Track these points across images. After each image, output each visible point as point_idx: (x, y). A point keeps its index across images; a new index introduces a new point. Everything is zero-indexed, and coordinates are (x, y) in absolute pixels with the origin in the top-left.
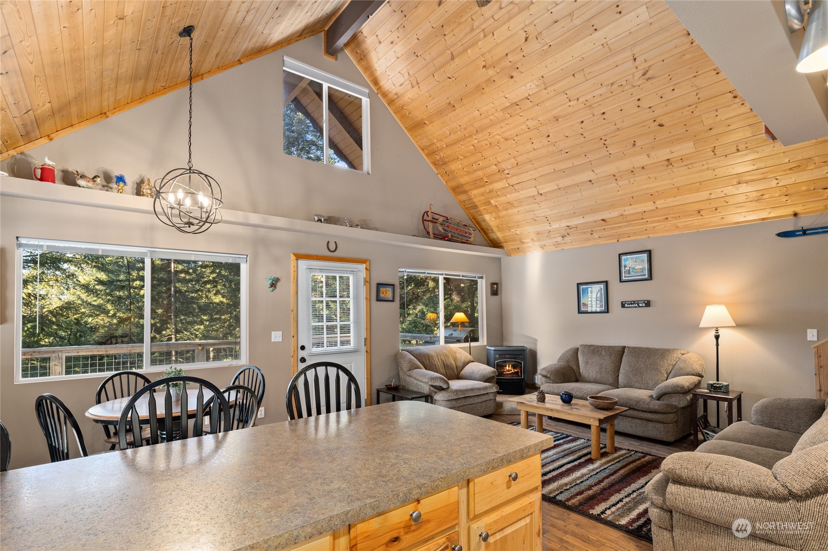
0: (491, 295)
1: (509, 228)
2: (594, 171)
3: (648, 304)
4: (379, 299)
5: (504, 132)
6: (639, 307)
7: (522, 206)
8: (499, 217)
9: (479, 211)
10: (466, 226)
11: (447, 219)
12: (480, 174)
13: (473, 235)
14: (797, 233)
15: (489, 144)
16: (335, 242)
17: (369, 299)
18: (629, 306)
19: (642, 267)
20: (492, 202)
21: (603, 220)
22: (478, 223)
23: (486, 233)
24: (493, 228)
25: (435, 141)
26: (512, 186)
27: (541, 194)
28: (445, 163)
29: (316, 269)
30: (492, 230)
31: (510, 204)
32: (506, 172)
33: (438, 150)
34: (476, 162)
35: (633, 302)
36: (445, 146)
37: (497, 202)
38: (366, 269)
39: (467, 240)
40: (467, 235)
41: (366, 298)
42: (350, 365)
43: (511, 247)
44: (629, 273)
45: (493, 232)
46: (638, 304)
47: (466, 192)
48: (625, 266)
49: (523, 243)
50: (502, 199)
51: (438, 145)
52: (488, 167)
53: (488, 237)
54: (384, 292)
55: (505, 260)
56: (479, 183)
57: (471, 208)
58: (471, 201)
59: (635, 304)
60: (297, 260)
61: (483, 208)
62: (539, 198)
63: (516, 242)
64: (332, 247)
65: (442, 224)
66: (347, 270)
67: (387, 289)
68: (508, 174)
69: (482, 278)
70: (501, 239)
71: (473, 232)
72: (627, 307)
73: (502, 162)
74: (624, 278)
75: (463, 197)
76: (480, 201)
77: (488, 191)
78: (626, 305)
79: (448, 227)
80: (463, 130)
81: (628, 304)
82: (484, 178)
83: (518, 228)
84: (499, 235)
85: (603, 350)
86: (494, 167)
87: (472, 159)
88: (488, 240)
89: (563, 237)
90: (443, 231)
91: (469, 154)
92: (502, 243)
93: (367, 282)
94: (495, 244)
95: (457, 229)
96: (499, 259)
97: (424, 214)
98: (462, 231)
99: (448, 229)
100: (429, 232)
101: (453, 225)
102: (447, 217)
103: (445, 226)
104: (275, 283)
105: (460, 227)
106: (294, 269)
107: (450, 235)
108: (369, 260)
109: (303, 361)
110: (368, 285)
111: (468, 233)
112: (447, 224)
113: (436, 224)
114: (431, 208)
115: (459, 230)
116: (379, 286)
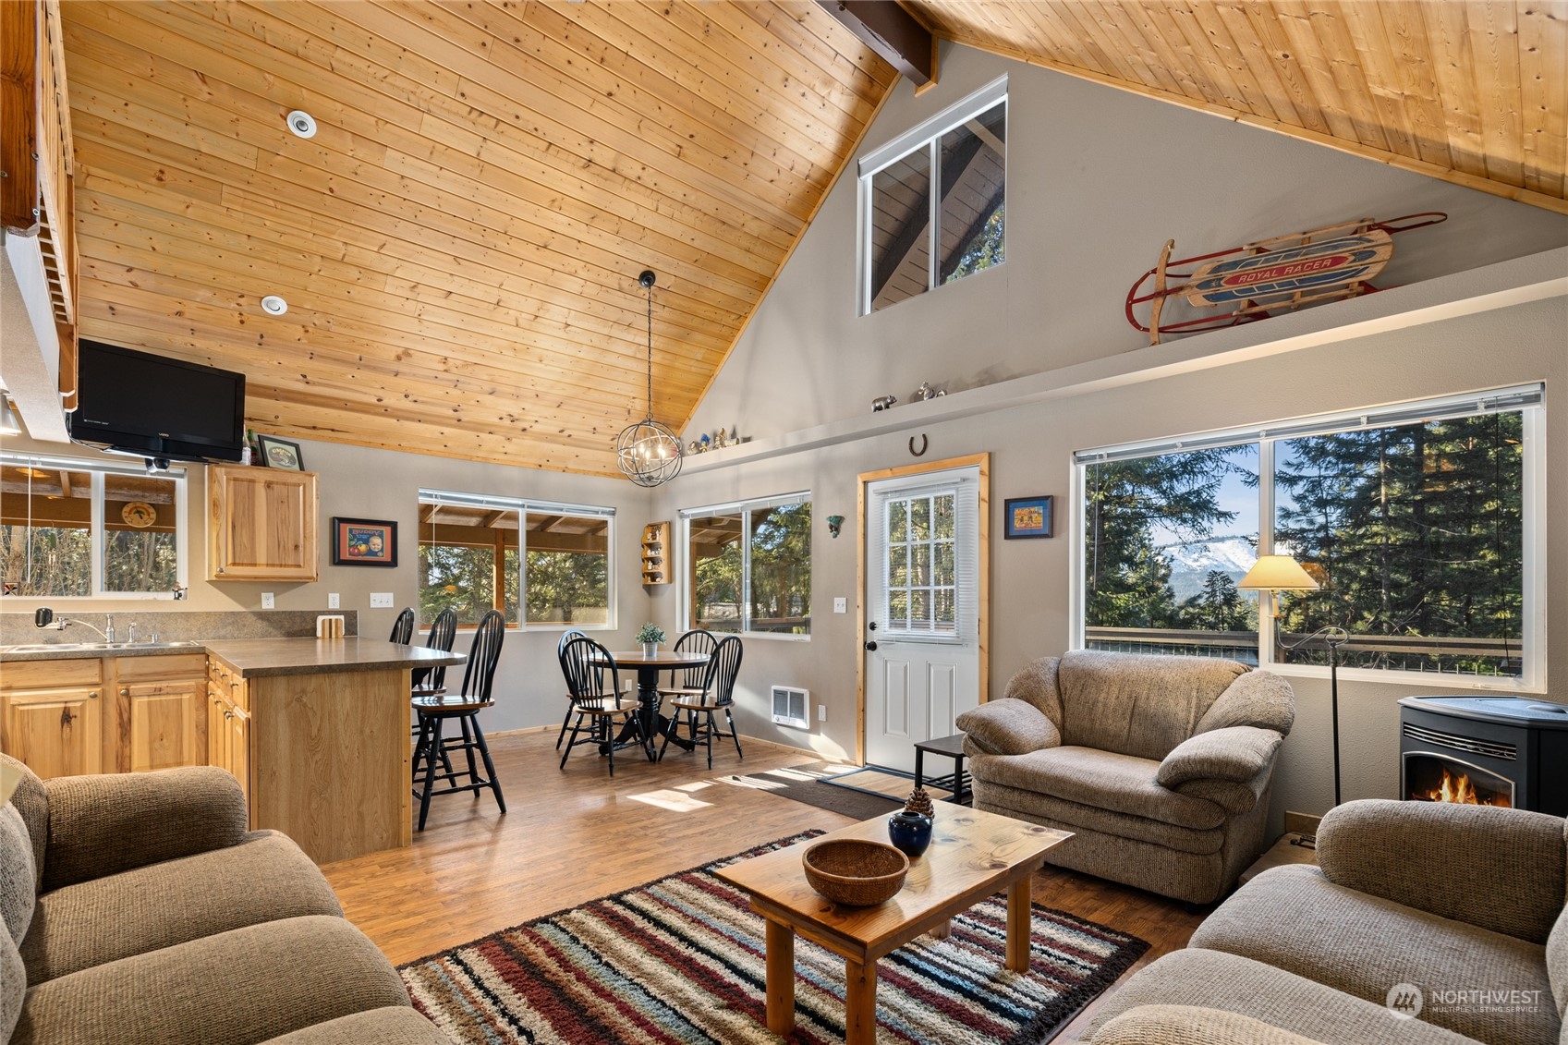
4: (1008, 536)
16: (924, 436)
17: (987, 537)
29: (893, 492)
38: (982, 472)
39: (1343, 286)
40: (1341, 267)
41: (982, 535)
42: (950, 668)
54: (1026, 518)
60: (865, 483)
64: (918, 446)
65: (1205, 284)
66: (946, 482)
67: (1032, 509)
69: (1534, 399)
79: (1234, 280)
93: (984, 500)
95: (1281, 271)
97: (1136, 286)
98: (1314, 262)
99: (1233, 288)
100: (1146, 330)
101: (1267, 261)
102: (1241, 249)
103: (1222, 282)
104: (836, 525)
105: (1305, 254)
106: (860, 499)
107: (1244, 302)
108: (990, 454)
109: (873, 647)
110: (985, 506)
111: (1352, 258)
112: (1228, 274)
113: (1182, 293)
114: (1169, 254)
115: (1295, 266)
116: (1012, 504)
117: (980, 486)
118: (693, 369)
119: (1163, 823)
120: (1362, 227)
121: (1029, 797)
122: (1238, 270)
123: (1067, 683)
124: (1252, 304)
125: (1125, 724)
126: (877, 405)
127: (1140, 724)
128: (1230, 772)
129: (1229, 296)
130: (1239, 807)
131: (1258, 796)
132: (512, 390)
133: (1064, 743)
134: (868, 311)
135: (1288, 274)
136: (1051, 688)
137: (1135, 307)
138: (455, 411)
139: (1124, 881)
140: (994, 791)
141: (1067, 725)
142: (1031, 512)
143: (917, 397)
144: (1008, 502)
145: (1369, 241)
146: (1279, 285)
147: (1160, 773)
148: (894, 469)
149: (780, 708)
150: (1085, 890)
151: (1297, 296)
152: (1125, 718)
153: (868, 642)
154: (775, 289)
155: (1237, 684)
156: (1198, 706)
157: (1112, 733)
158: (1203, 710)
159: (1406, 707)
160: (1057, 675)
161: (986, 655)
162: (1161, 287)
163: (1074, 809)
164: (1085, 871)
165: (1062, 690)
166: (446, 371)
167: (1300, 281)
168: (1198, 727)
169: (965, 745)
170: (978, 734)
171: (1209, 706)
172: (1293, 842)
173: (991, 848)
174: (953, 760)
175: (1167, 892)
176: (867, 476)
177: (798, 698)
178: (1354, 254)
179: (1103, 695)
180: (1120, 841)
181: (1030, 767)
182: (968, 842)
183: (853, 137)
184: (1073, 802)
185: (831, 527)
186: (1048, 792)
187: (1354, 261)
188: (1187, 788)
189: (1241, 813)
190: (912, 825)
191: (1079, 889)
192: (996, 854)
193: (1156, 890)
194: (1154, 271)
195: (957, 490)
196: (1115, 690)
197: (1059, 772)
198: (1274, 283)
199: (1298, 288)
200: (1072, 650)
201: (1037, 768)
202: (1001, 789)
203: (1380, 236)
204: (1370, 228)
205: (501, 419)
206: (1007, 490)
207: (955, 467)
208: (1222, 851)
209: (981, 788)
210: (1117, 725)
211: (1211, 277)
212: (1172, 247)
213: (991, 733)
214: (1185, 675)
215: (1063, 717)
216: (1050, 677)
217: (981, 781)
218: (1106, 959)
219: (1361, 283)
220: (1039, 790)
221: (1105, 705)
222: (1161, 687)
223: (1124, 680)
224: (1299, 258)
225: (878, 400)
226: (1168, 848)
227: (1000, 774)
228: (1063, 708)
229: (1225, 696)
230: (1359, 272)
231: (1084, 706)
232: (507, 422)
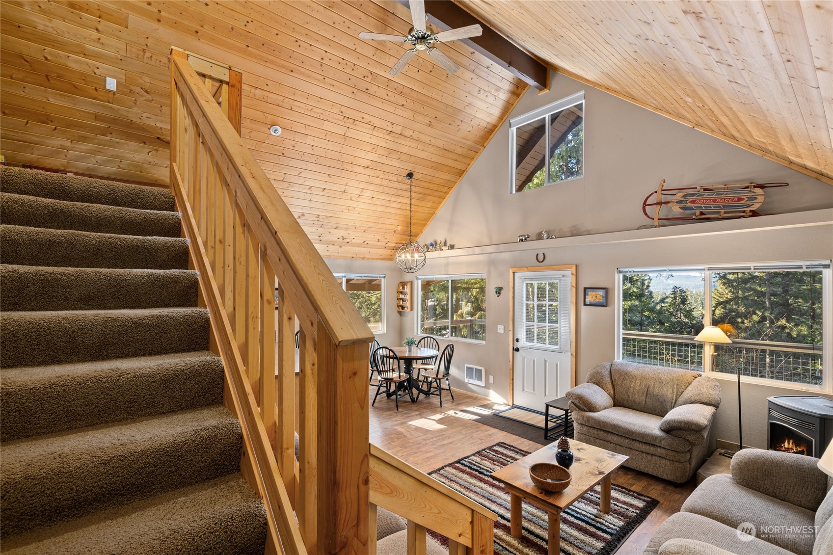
4: (585, 304)
10: (746, 188)
11: (697, 190)
16: (543, 253)
17: (577, 303)
38: (572, 274)
40: (742, 202)
41: (573, 303)
54: (594, 297)
60: (514, 272)
64: (541, 258)
65: (679, 202)
66: (555, 276)
67: (597, 293)
69: (827, 266)
79: (693, 202)
90: (681, 211)
93: (574, 286)
95: (715, 201)
97: (648, 198)
98: (730, 199)
99: (693, 205)
100: (653, 219)
101: (708, 195)
102: (696, 188)
103: (688, 202)
104: (499, 291)
105: (725, 194)
106: (511, 280)
107: (698, 212)
108: (576, 266)
109: (517, 350)
110: (574, 289)
111: (747, 199)
112: (691, 199)
113: (669, 204)
114: (663, 186)
115: (721, 199)
116: (587, 290)
117: (570, 280)
118: (426, 211)
119: (663, 448)
120: (751, 186)
121: (602, 432)
122: (695, 197)
123: (616, 377)
124: (702, 214)
125: (644, 398)
126: (521, 238)
127: (651, 399)
128: (693, 427)
129: (691, 209)
130: (697, 442)
131: (705, 437)
132: (345, 226)
133: (614, 406)
134: (514, 192)
135: (718, 202)
136: (608, 379)
137: (647, 207)
138: (320, 237)
139: (645, 471)
140: (585, 428)
141: (616, 396)
143: (539, 237)
144: (585, 289)
145: (754, 193)
146: (714, 207)
147: (661, 425)
148: (528, 268)
149: (470, 376)
150: (627, 474)
151: (722, 213)
152: (643, 396)
153: (515, 348)
154: (466, 176)
155: (695, 383)
156: (677, 393)
157: (637, 402)
158: (680, 394)
159: (769, 401)
160: (611, 372)
161: (574, 359)
162: (659, 201)
163: (623, 439)
164: (627, 466)
165: (613, 380)
166: (318, 221)
167: (724, 206)
168: (677, 402)
169: (570, 406)
170: (577, 402)
171: (682, 392)
172: (720, 454)
173: (597, 464)
174: (564, 412)
175: (665, 477)
176: (514, 270)
177: (479, 372)
178: (748, 198)
179: (633, 384)
180: (644, 454)
181: (602, 419)
182: (587, 461)
183: (507, 110)
184: (622, 436)
185: (496, 292)
186: (610, 431)
187: (748, 201)
188: (674, 432)
189: (698, 445)
190: (566, 456)
191: (625, 474)
192: (599, 467)
193: (660, 476)
194: (656, 192)
195: (560, 280)
196: (638, 382)
197: (615, 422)
198: (712, 206)
199: (722, 209)
200: (616, 360)
201: (605, 420)
202: (588, 428)
203: (759, 191)
204: (755, 187)
205: (338, 239)
206: (584, 283)
207: (559, 269)
208: (690, 461)
209: (579, 427)
210: (640, 398)
211: (682, 199)
212: (664, 182)
213: (583, 402)
214: (671, 377)
215: (614, 393)
216: (607, 373)
217: (579, 424)
218: (642, 508)
219: (751, 211)
220: (606, 430)
221: (634, 389)
222: (660, 382)
223: (643, 378)
224: (722, 196)
225: (521, 236)
226: (665, 459)
227: (588, 421)
228: (614, 389)
229: (690, 388)
230: (749, 206)
231: (624, 389)
232: (341, 240)
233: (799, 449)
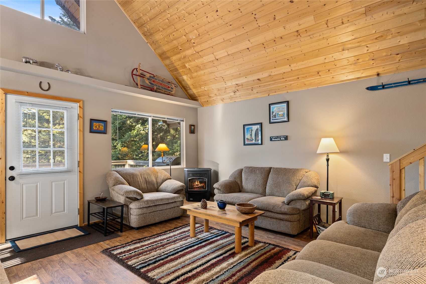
0: (190, 133)
1: (200, 86)
2: (250, 40)
3: (286, 138)
4: (92, 131)
5: (187, 8)
6: (281, 140)
7: (206, 69)
8: (193, 78)
9: (179, 73)
10: (169, 83)
11: (154, 76)
12: (175, 42)
13: (174, 89)
14: (379, 88)
15: (178, 18)
16: (48, 83)
17: (82, 131)
18: (274, 140)
19: (283, 113)
20: (187, 65)
21: (258, 79)
22: (180, 82)
23: (186, 90)
24: (190, 86)
25: (142, 15)
26: (198, 53)
27: (217, 59)
28: (151, 34)
29: (27, 103)
30: (189, 87)
31: (198, 69)
32: (193, 41)
33: (145, 23)
34: (171, 34)
35: (277, 137)
36: (149, 20)
37: (190, 65)
38: (80, 107)
39: (170, 93)
40: (169, 89)
41: (80, 130)
42: (63, 182)
43: (203, 100)
44: (275, 117)
45: (190, 89)
46: (280, 139)
47: (168, 58)
48: (273, 112)
49: (210, 97)
50: (193, 63)
51: (144, 18)
52: (180, 37)
53: (188, 93)
54: (97, 126)
55: (200, 109)
56: (176, 50)
57: (174, 70)
58: (173, 65)
59: (278, 138)
60: (6, 94)
61: (182, 70)
62: (216, 63)
63: (206, 97)
64: (45, 86)
65: (148, 79)
66: (60, 106)
67: (100, 124)
68: (194, 43)
69: (183, 121)
70: (196, 94)
71: (174, 87)
72: (273, 141)
73: (189, 33)
74: (272, 121)
75: (167, 62)
76: (179, 65)
77: (183, 57)
78: (273, 139)
79: (154, 81)
80: (158, 6)
81: (274, 138)
82: (179, 46)
83: (205, 86)
84: (194, 91)
85: (257, 170)
86: (184, 37)
87: (169, 31)
88: (188, 95)
89: (234, 92)
90: (149, 84)
91: (166, 27)
92: (197, 97)
93: (81, 117)
94: (193, 98)
95: (161, 84)
96: (196, 109)
97: (133, 70)
98: (166, 86)
99: (153, 83)
100: (137, 83)
103: (151, 80)
105: (164, 83)
106: (2, 102)
108: (83, 101)
109: (12, 179)
110: (81, 120)
111: (171, 88)
113: (144, 79)
114: (140, 67)
115: (163, 85)
116: (93, 121)
120: (171, 83)
122: (154, 79)
125: (146, 185)
127: (149, 184)
137: (133, 76)
142: (99, 125)
145: (172, 86)
146: (161, 87)
161: (82, 174)
167: (164, 88)
194: (137, 69)
195: (67, 111)
196: (141, 177)
199: (164, 90)
206: (91, 115)
210: (144, 186)
212: (140, 65)
219: (172, 94)
221: (141, 182)
222: (148, 175)
223: (141, 174)
233: (202, 185)
